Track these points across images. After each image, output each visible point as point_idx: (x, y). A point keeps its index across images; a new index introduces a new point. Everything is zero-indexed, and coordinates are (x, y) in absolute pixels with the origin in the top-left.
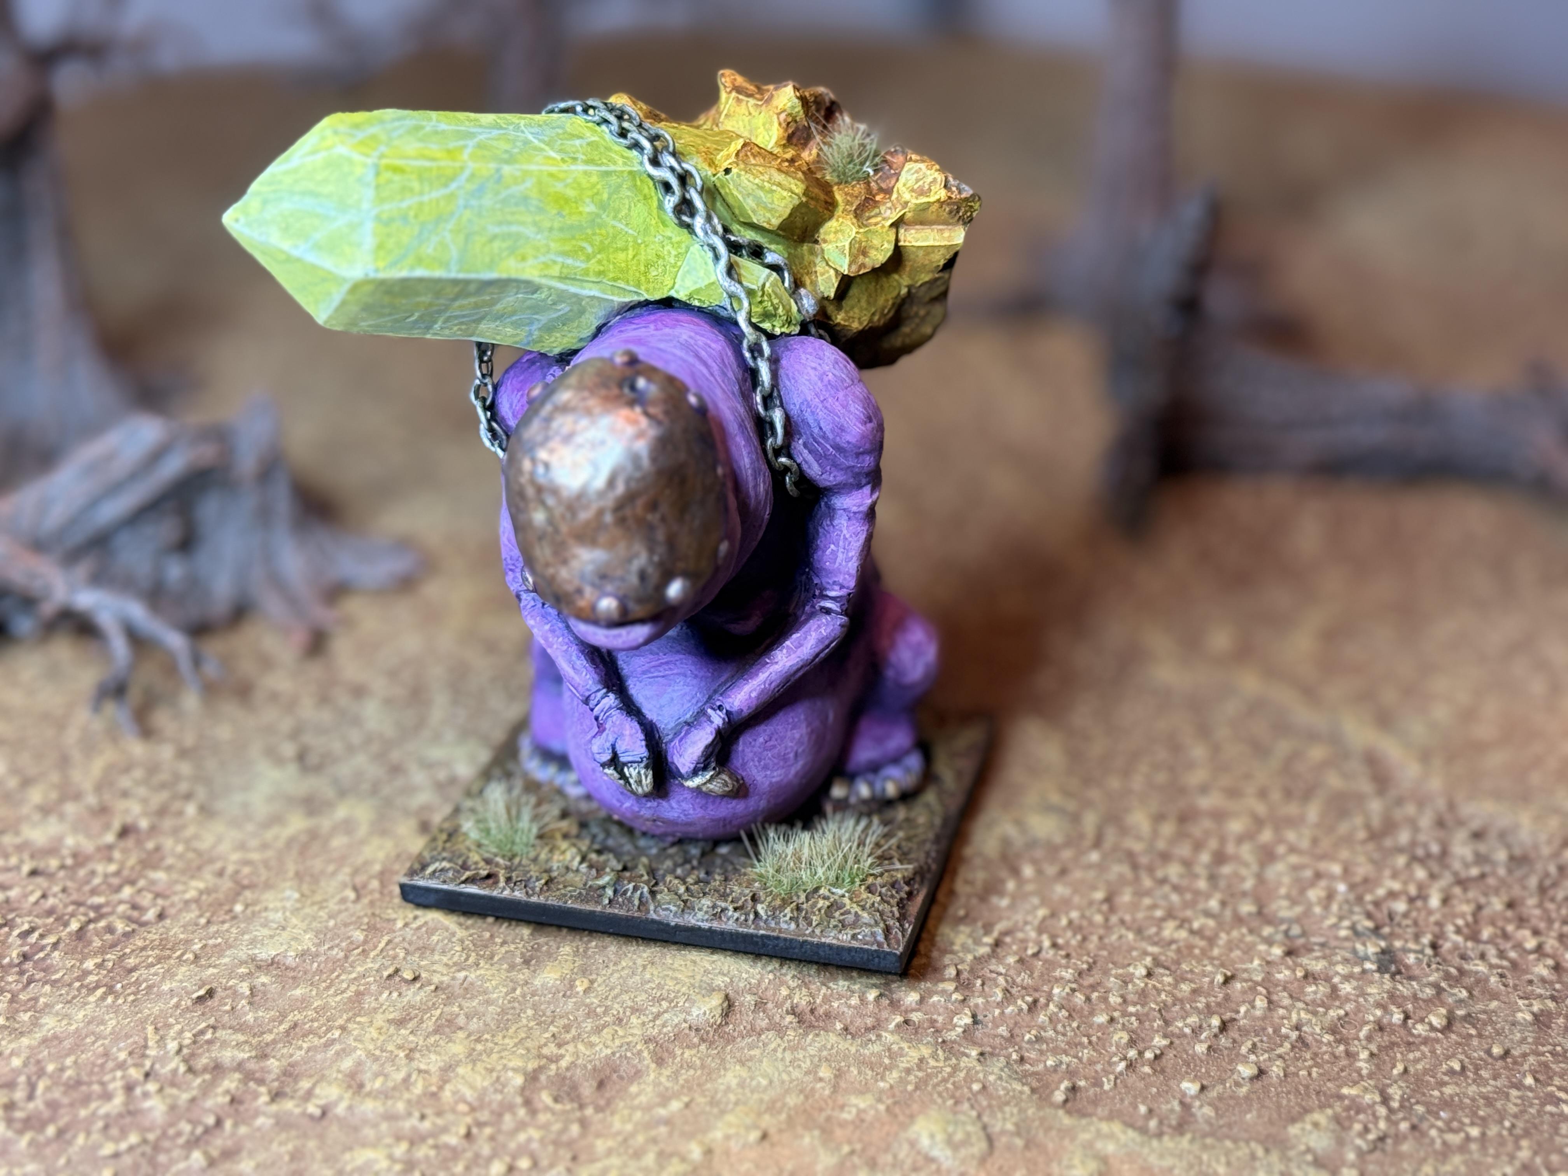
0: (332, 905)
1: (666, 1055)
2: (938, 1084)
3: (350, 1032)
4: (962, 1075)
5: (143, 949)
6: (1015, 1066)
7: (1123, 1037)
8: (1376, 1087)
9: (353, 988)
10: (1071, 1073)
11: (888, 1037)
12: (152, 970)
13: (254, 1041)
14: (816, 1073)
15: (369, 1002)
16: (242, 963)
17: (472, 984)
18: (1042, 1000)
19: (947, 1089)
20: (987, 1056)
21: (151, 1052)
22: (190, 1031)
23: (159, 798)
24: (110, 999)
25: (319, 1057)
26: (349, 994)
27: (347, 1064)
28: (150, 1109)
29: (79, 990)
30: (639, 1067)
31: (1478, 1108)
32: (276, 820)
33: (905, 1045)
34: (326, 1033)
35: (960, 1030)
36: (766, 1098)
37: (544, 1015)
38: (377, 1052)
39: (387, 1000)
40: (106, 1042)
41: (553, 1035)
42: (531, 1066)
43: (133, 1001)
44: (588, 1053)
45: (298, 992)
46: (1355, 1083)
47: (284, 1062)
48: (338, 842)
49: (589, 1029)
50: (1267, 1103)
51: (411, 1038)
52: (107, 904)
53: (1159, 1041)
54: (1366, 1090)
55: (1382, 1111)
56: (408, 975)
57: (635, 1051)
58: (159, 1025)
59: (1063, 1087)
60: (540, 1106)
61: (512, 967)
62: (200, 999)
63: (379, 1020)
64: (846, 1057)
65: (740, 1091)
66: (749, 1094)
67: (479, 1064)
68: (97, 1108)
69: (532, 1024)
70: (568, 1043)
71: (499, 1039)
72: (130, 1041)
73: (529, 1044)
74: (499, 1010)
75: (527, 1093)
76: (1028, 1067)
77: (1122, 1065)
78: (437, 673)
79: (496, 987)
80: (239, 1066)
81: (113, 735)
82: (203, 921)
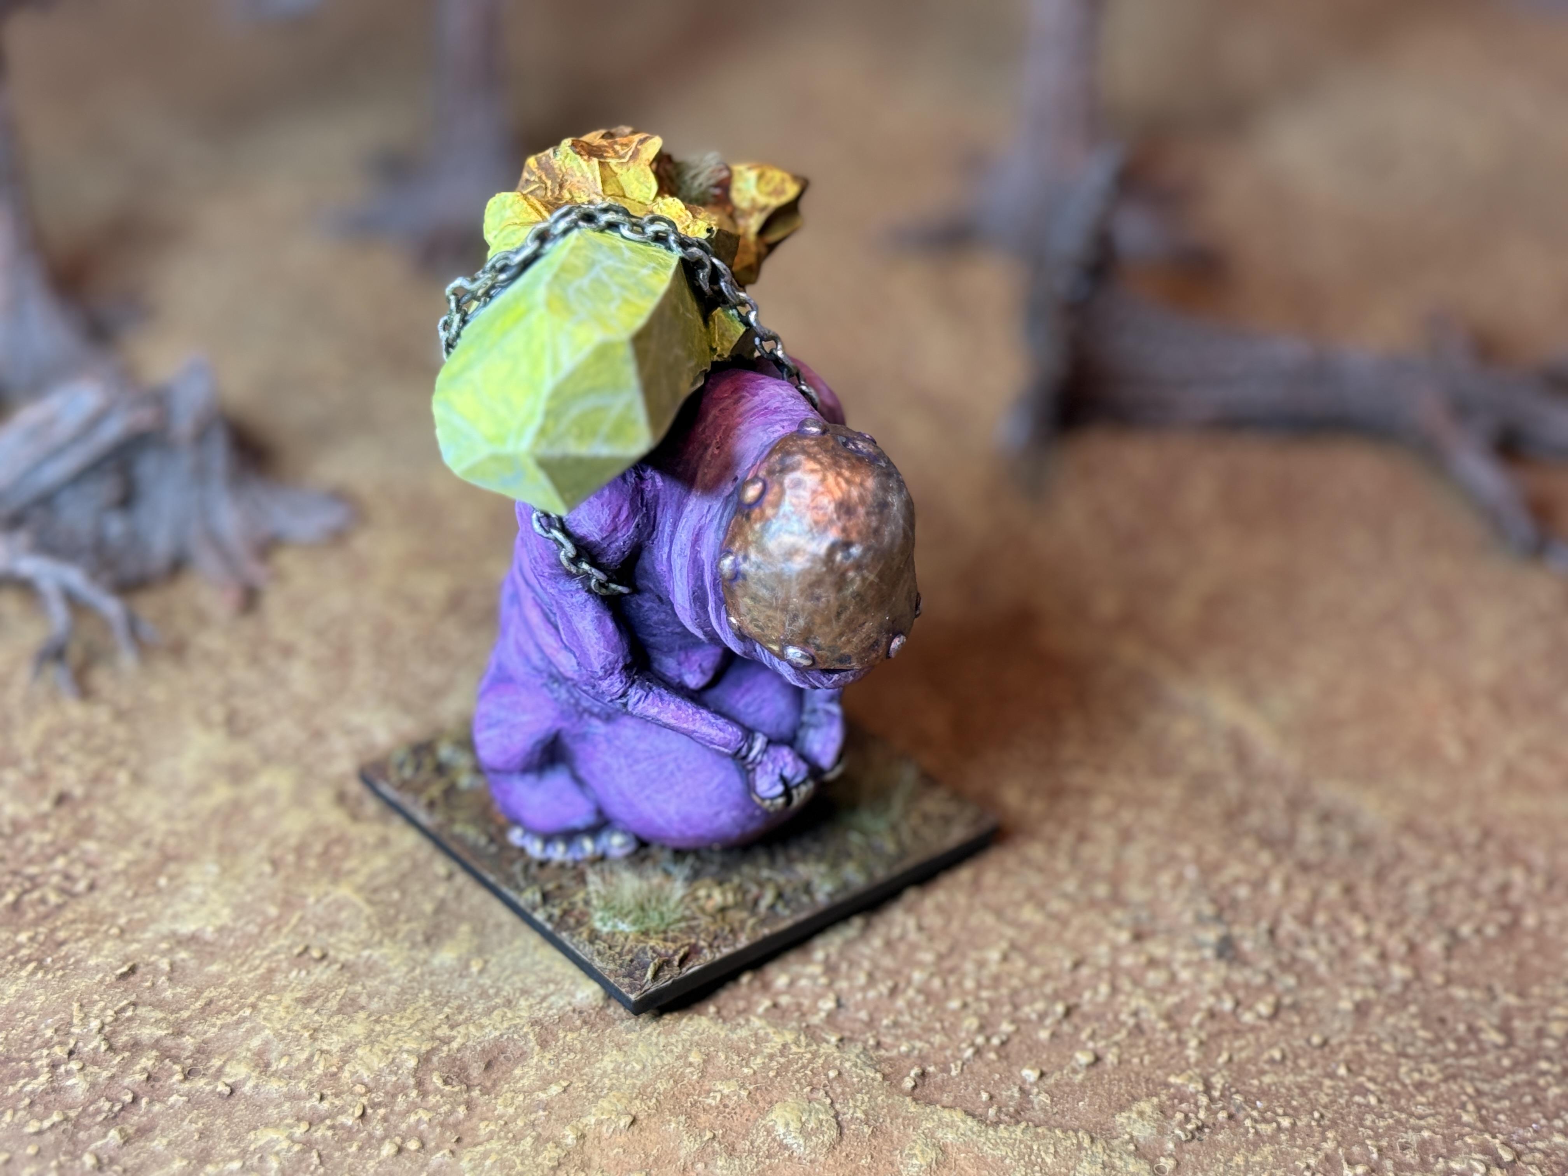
0: (251, 880)
1: (550, 1037)
2: (797, 1071)
3: (260, 1011)
4: (821, 1061)
5: (73, 922)
6: (871, 1052)
7: (971, 1023)
8: (1201, 1076)
9: (265, 965)
10: (923, 1058)
11: (756, 1022)
12: (81, 944)
13: (172, 1018)
14: (687, 1057)
15: (279, 980)
16: (164, 938)
17: (375, 962)
18: (902, 985)
19: (806, 1075)
20: (846, 1041)
21: (75, 1030)
22: (112, 1009)
23: (93, 764)
24: (40, 975)
25: (230, 1035)
26: (261, 970)
27: (256, 1043)
28: (73, 1087)
29: (12, 963)
30: (525, 1048)
31: (1292, 1098)
32: (202, 788)
33: (770, 1030)
34: (238, 1010)
35: (823, 1015)
36: (638, 1083)
37: (440, 995)
38: (284, 1032)
39: (296, 978)
40: (35, 1018)
41: (447, 1017)
42: (425, 1047)
43: (62, 976)
44: (478, 1035)
45: (214, 968)
46: (1183, 1071)
47: (199, 1039)
48: (259, 813)
49: (480, 1010)
50: (1100, 1090)
51: (316, 1017)
52: (43, 874)
53: (1006, 1027)
54: (1191, 1079)
55: (1204, 1100)
56: (316, 954)
57: (522, 1033)
58: (85, 1001)
59: (913, 1073)
60: (431, 1088)
61: (414, 946)
62: (124, 976)
63: (288, 998)
64: (716, 1041)
65: (615, 1075)
66: (623, 1080)
67: (377, 1046)
68: (25, 1085)
69: (428, 1004)
70: (459, 1025)
71: (396, 1020)
72: (58, 1017)
73: (425, 1025)
74: (399, 989)
75: (420, 1074)
76: (882, 1052)
77: (969, 1052)
78: (362, 631)
79: (397, 967)
80: (157, 1044)
81: (54, 697)
82: (129, 894)
